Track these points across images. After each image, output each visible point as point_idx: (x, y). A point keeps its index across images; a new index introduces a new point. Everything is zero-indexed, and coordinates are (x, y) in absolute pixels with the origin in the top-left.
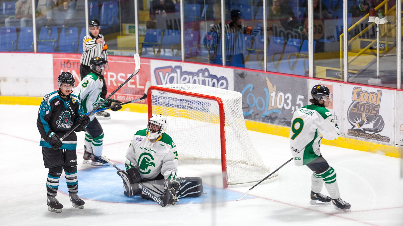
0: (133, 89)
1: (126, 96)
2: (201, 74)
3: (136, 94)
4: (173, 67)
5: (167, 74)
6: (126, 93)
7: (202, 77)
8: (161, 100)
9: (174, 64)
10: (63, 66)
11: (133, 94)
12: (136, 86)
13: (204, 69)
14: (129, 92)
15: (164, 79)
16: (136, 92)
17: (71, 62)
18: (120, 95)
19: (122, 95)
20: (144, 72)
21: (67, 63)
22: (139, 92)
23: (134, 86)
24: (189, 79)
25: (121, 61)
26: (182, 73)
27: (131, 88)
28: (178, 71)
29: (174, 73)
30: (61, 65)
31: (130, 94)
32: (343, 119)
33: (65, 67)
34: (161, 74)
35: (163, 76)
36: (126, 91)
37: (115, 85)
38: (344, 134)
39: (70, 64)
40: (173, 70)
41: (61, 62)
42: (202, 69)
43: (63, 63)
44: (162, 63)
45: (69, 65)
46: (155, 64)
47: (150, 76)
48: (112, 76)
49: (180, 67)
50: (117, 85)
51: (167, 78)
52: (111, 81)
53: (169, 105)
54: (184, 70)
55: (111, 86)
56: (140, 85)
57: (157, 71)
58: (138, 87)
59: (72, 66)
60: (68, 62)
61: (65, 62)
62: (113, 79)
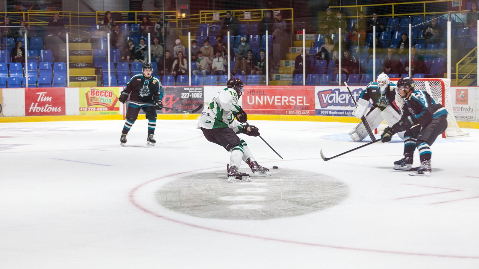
0: (301, 106)
1: (295, 111)
2: (355, 93)
3: (303, 109)
4: (333, 90)
5: (328, 95)
6: (296, 109)
7: (357, 94)
8: (322, 112)
9: (333, 88)
10: (249, 94)
11: (301, 109)
12: (303, 104)
13: (358, 89)
14: (298, 108)
15: (325, 98)
16: (303, 108)
17: (255, 91)
18: (291, 111)
19: (292, 111)
20: (310, 94)
21: (252, 92)
22: (305, 108)
23: (301, 104)
24: (346, 96)
25: (293, 88)
26: (340, 93)
27: (299, 106)
28: (337, 92)
29: (334, 94)
30: (248, 93)
31: (298, 109)
32: (476, 111)
33: (250, 94)
34: (323, 95)
35: (325, 96)
36: (295, 108)
37: (287, 104)
38: (478, 120)
39: (255, 92)
40: (333, 92)
41: (248, 91)
42: (357, 90)
43: (249, 92)
44: (324, 88)
45: (253, 93)
46: (318, 89)
47: (314, 97)
48: (285, 99)
49: (339, 90)
50: (289, 104)
51: (328, 97)
52: (285, 102)
53: (329, 115)
54: (341, 91)
55: (284, 105)
56: (306, 103)
57: (320, 93)
58: (305, 104)
59: (256, 93)
60: (253, 90)
61: (250, 91)
62: (286, 101)
